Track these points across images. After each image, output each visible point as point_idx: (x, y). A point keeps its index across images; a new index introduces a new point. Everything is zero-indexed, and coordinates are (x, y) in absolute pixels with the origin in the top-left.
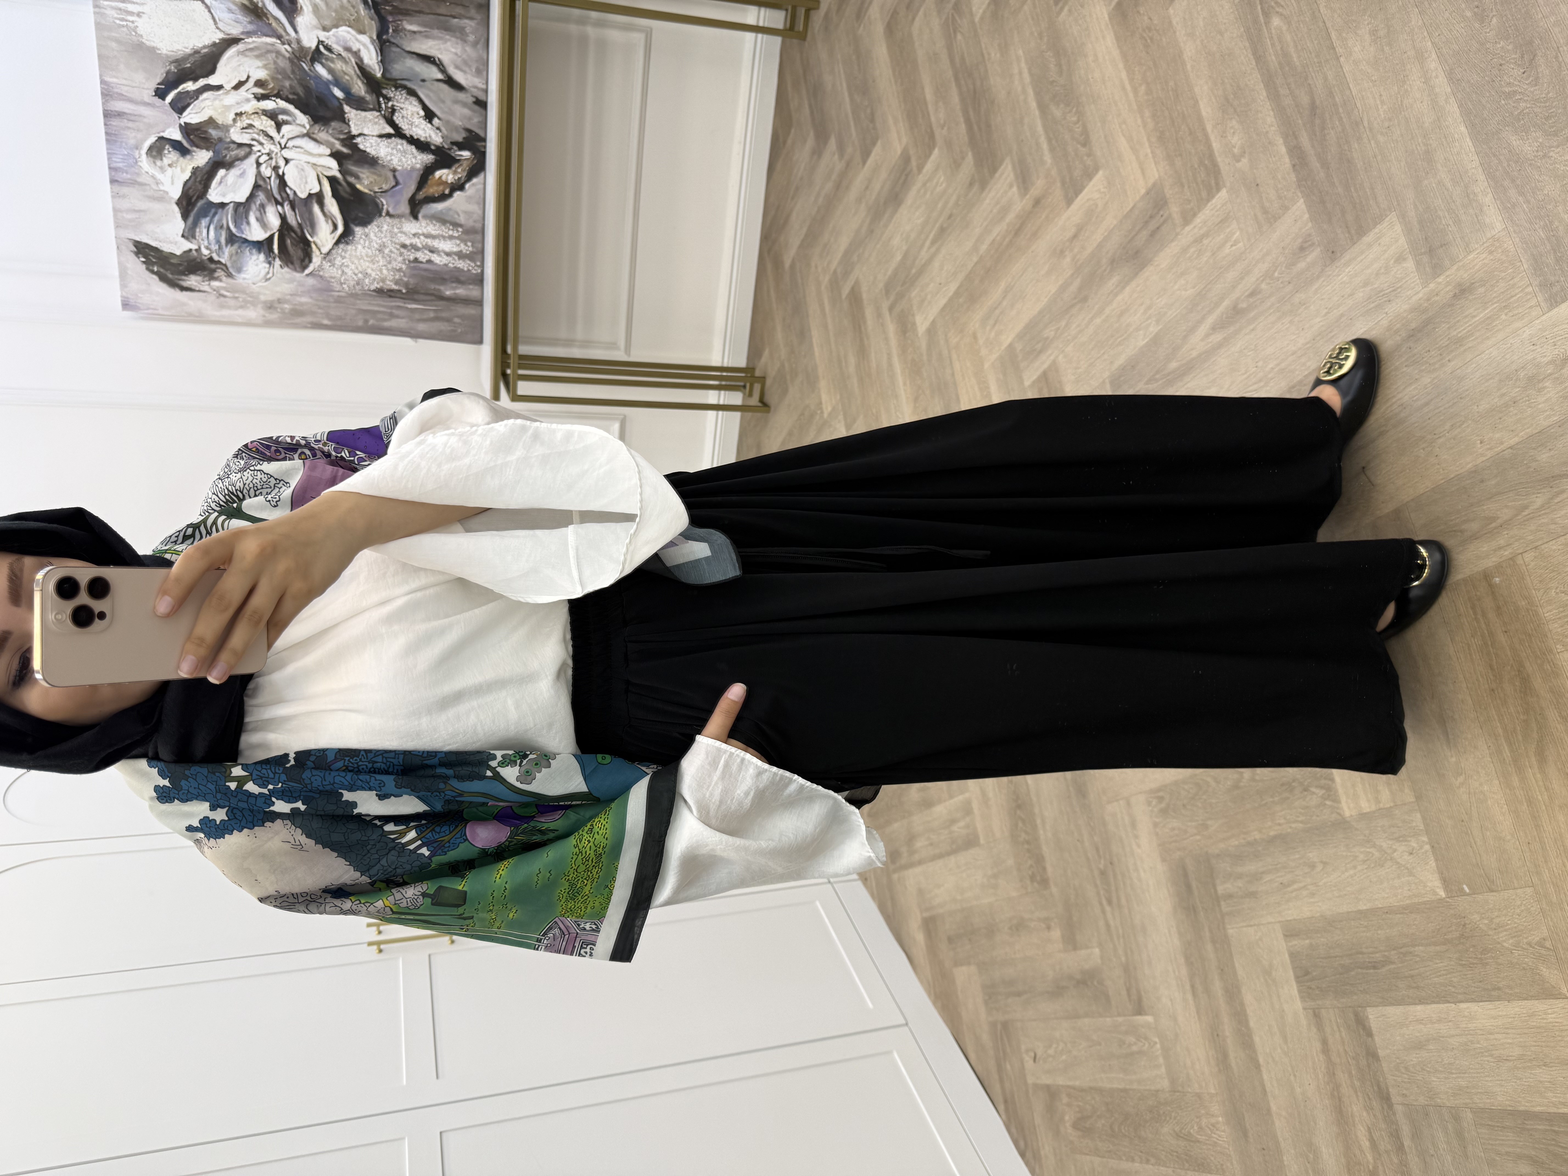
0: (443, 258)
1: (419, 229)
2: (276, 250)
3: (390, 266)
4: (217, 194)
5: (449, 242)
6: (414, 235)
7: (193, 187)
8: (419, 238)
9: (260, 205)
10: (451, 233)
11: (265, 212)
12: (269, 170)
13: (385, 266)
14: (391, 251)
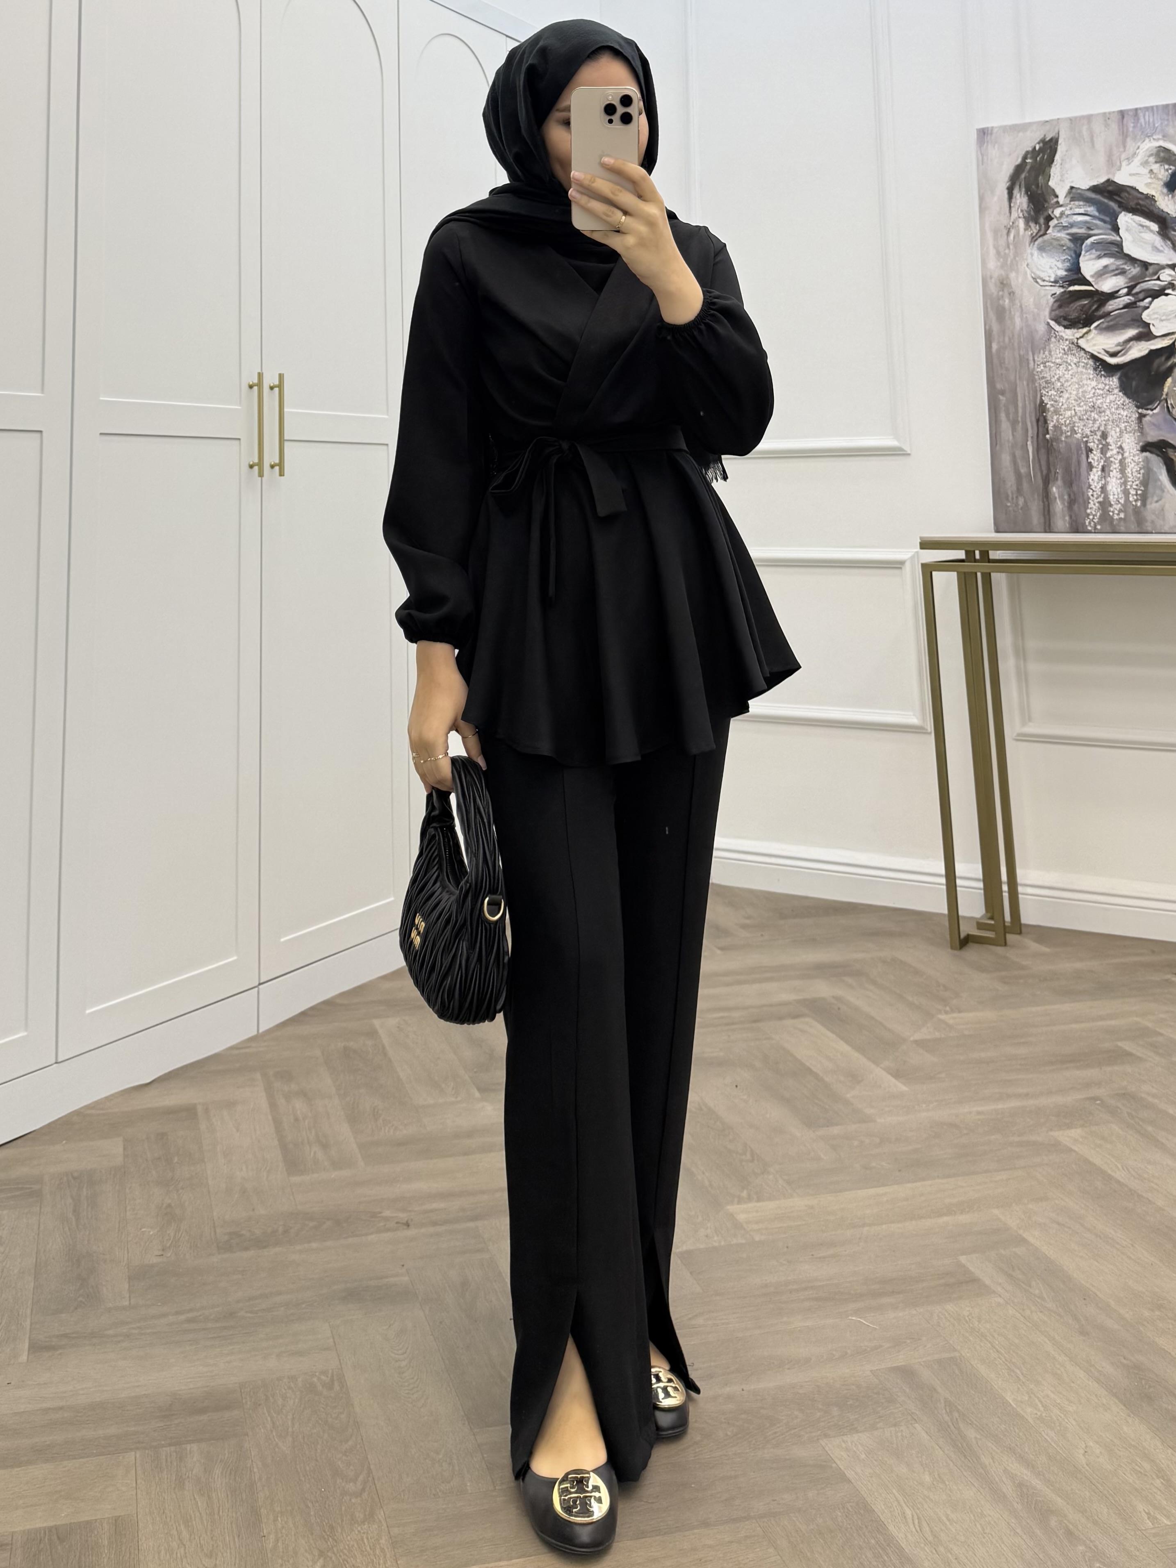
0: (1098, 483)
1: (1130, 453)
2: (1072, 288)
3: (1076, 419)
4: (1127, 222)
5: (1119, 490)
6: (1121, 447)
7: (1131, 197)
8: (1118, 453)
9: (1123, 269)
10: (1133, 492)
11: (1116, 275)
12: (1169, 279)
13: (1076, 413)
14: (1095, 420)
